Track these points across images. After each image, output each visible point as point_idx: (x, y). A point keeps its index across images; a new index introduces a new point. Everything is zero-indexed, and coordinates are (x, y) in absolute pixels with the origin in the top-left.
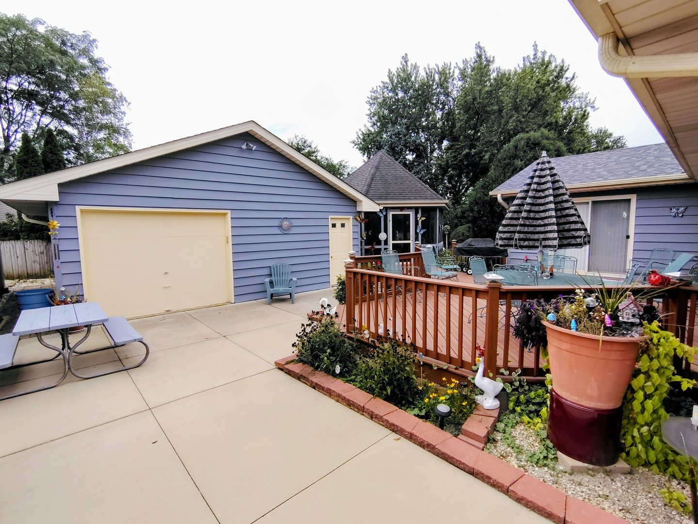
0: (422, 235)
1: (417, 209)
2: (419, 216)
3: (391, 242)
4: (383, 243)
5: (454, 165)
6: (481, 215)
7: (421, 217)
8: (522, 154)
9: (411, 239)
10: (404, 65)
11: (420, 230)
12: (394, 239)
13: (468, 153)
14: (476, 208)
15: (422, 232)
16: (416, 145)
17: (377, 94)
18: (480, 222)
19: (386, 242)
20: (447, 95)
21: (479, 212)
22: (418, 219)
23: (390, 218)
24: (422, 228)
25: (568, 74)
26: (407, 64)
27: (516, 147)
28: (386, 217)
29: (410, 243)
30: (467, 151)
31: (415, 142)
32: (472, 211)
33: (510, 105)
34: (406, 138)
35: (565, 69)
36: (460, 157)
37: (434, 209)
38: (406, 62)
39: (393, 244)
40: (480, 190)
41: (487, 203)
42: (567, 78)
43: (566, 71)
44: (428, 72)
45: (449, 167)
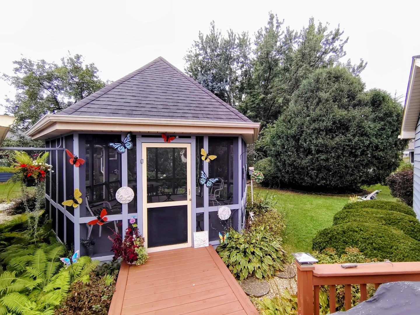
0: (210, 188)
1: (199, 139)
2: (205, 151)
3: (144, 205)
4: (125, 208)
5: (252, 108)
6: (285, 150)
7: (208, 155)
8: (325, 86)
9: (189, 197)
10: (212, 30)
11: (207, 180)
12: (150, 200)
13: (264, 98)
14: (278, 142)
15: (209, 184)
16: (221, 90)
17: (192, 53)
18: (283, 157)
19: (133, 207)
20: (245, 57)
21: (283, 146)
22: (203, 158)
23: (142, 156)
24: (211, 176)
25: (343, 37)
26: (214, 29)
27: (317, 81)
28: (132, 154)
29: (186, 206)
30: (262, 96)
31: (220, 88)
32: (274, 145)
33: (299, 56)
34: (213, 84)
35: (340, 31)
36: (257, 102)
37: (232, 139)
38: (213, 27)
39: (150, 210)
40: (282, 124)
41: (292, 137)
42: (341, 40)
43: (341, 34)
44: (230, 33)
45: (247, 109)
